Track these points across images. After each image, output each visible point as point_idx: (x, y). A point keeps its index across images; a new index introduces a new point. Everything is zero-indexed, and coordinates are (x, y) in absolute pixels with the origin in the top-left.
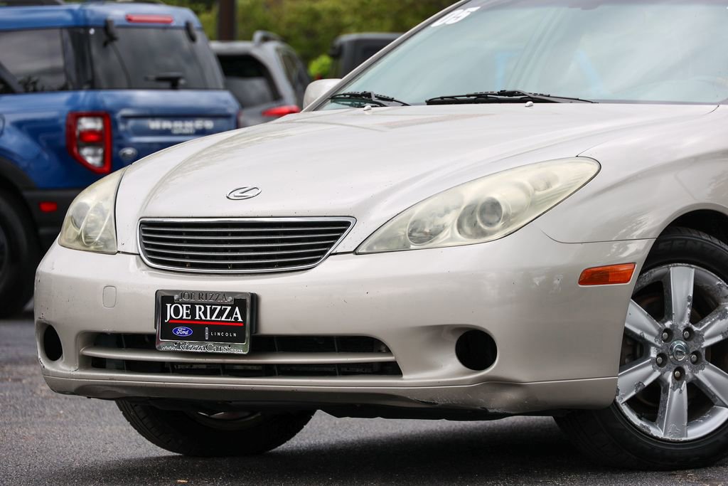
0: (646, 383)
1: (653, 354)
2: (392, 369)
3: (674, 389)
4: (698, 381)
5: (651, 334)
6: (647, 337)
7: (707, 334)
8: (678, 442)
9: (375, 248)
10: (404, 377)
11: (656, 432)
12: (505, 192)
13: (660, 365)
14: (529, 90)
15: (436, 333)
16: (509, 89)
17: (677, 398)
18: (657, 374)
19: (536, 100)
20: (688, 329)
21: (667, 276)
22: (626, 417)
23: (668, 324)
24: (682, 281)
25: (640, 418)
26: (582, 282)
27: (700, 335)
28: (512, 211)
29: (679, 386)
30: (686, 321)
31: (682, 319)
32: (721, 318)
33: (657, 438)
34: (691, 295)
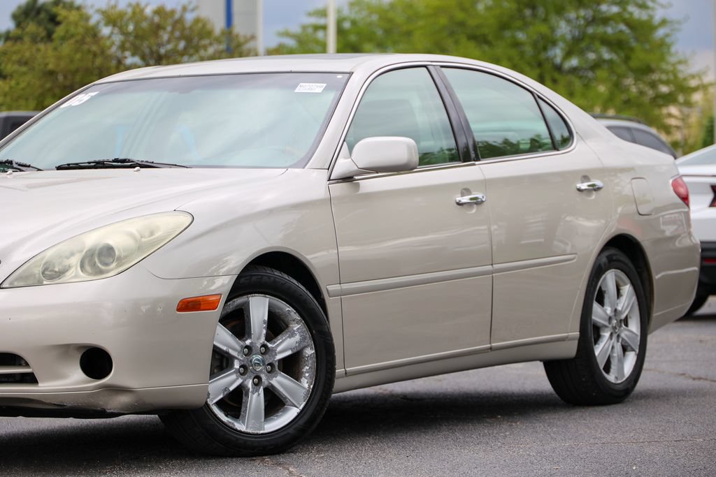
0: (231, 389)
1: (237, 365)
2: (30, 379)
3: (253, 393)
4: (272, 386)
5: (234, 349)
6: (231, 352)
7: (279, 349)
8: (257, 434)
9: (16, 284)
10: (40, 385)
11: (240, 426)
12: (117, 238)
13: (242, 374)
14: (137, 158)
15: (65, 350)
16: (122, 157)
17: (256, 400)
18: (239, 381)
19: (142, 166)
20: (264, 345)
21: (247, 304)
22: (215, 415)
23: (248, 342)
24: (259, 308)
25: (226, 416)
26: (179, 310)
27: (273, 350)
28: (123, 254)
29: (258, 391)
30: (263, 340)
31: (259, 338)
32: (290, 337)
33: (240, 432)
34: (266, 318)
